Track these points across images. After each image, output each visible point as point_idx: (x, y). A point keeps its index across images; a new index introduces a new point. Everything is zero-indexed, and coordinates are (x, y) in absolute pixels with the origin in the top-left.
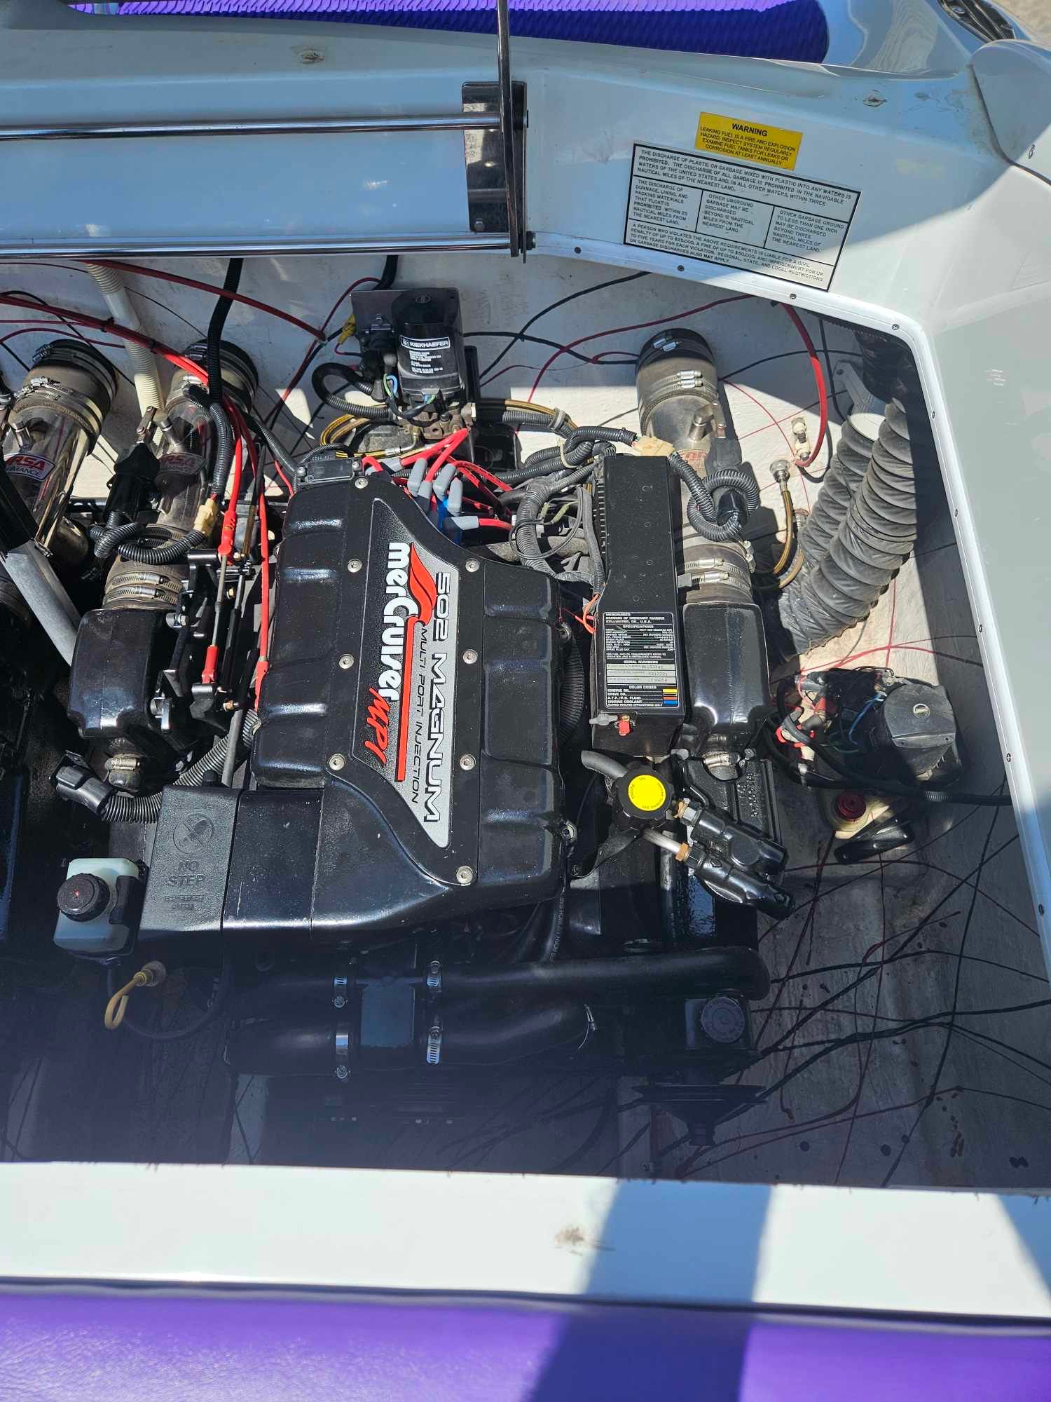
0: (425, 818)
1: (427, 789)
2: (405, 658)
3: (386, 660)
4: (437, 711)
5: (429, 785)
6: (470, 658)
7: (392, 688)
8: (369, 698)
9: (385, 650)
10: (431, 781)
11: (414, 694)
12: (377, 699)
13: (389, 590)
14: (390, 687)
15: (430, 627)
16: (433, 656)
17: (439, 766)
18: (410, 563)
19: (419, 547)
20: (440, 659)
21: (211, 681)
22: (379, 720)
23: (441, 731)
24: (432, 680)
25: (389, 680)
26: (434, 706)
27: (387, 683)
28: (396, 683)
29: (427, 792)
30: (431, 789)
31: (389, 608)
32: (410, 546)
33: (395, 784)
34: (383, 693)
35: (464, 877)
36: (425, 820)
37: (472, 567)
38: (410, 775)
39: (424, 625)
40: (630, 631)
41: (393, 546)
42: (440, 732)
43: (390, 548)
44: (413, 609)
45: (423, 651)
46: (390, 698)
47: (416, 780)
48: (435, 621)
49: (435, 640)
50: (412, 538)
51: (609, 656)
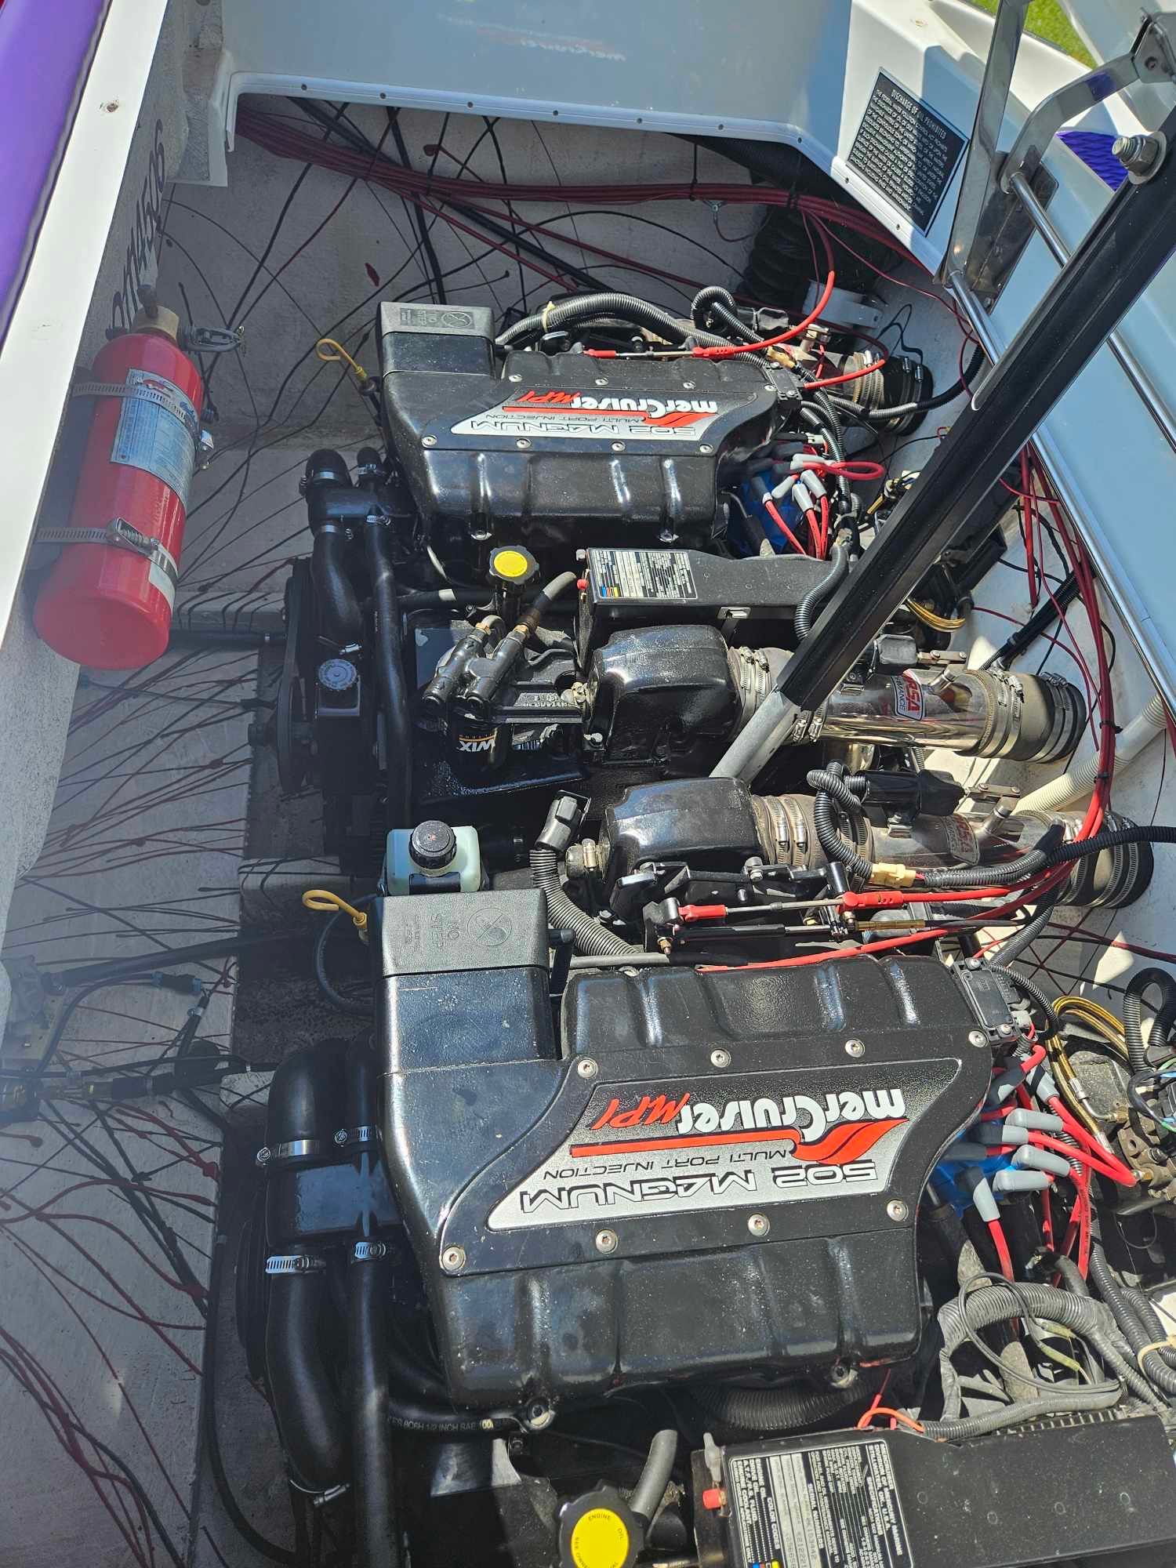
0: (526, 1193)
1: (564, 1189)
2: (739, 1133)
3: (732, 1108)
4: (672, 1188)
5: (569, 1193)
6: (756, 1226)
7: (695, 1122)
8: (676, 1094)
9: (745, 1105)
10: (574, 1193)
11: (691, 1153)
12: (677, 1106)
13: (831, 1098)
14: (696, 1118)
15: (790, 1160)
16: (750, 1171)
17: (597, 1201)
18: (877, 1120)
19: (904, 1130)
20: (747, 1181)
21: (684, 916)
22: (649, 1111)
23: (646, 1198)
24: (714, 1175)
25: (706, 1116)
26: (679, 1182)
27: (699, 1115)
28: (702, 1127)
29: (560, 1190)
30: (564, 1194)
31: (805, 1102)
32: (904, 1118)
33: (566, 1146)
34: (686, 1111)
35: (451, 1259)
36: (522, 1194)
37: (895, 1211)
38: (580, 1163)
39: (792, 1152)
40: (864, 1490)
41: (896, 1093)
42: (643, 1196)
43: (892, 1091)
44: (812, 1134)
45: (753, 1156)
46: (680, 1121)
47: (575, 1173)
48: (800, 1167)
49: (774, 1170)
50: (914, 1118)
51: (814, 1458)
